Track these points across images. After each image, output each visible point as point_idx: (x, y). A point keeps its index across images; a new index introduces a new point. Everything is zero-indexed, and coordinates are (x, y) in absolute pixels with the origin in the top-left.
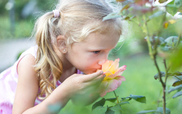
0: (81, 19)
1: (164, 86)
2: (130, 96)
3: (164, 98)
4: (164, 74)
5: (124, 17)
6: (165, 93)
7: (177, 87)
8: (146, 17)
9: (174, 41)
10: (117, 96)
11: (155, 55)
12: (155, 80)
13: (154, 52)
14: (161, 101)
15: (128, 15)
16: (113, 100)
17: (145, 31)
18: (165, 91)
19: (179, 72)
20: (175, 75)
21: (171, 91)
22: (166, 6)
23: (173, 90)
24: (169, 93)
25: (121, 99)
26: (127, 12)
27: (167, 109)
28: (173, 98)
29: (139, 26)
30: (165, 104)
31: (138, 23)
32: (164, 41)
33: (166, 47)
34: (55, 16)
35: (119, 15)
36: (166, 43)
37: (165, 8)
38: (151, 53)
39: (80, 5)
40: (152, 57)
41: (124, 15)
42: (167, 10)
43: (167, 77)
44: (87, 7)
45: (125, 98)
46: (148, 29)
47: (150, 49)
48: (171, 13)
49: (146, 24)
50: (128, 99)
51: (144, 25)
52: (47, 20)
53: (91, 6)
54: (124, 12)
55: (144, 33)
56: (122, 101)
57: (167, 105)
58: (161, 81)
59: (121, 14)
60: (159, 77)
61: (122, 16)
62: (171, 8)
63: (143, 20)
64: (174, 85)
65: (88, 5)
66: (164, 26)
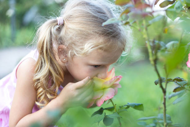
0: (84, 33)
1: (164, 92)
2: (127, 104)
3: (164, 104)
4: (164, 80)
5: (124, 22)
6: (165, 99)
7: (177, 93)
8: (147, 21)
9: (175, 47)
10: (114, 104)
11: (156, 61)
12: (155, 85)
13: (154, 57)
14: (162, 108)
15: (128, 20)
16: (110, 109)
17: (145, 36)
18: (165, 97)
19: (179, 78)
20: (176, 81)
21: (171, 97)
22: (166, 10)
23: (173, 96)
24: (170, 98)
25: (119, 108)
26: (127, 17)
27: (167, 115)
28: (174, 104)
29: (140, 31)
30: (165, 110)
31: (138, 28)
32: (165, 46)
33: (166, 52)
34: (59, 24)
35: (118, 20)
36: (166, 48)
37: (165, 12)
38: (151, 58)
39: (85, 18)
40: (152, 62)
41: (124, 20)
42: (167, 14)
43: (167, 83)
44: (92, 21)
45: (123, 106)
46: (148, 34)
47: (150, 54)
48: (172, 17)
49: (146, 29)
50: (126, 106)
51: (144, 30)
52: (50, 27)
53: (96, 19)
54: (124, 16)
55: (145, 38)
56: (120, 109)
57: (167, 111)
58: (161, 87)
59: (121, 19)
60: (159, 82)
61: (122, 21)
62: (171, 12)
63: (143, 25)
64: (175, 90)
65: (94, 19)
66: (164, 31)
